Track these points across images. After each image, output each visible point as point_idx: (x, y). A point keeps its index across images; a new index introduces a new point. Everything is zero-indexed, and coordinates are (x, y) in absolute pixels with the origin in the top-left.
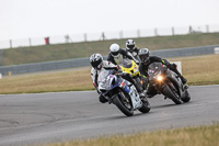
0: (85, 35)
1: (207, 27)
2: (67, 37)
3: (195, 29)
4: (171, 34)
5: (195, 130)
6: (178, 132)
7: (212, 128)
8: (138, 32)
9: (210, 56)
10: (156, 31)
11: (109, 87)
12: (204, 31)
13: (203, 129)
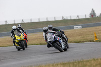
0: (14, 21)
1: (71, 17)
3: (65, 18)
4: (54, 20)
5: (66, 64)
6: (58, 65)
7: (73, 63)
8: (39, 19)
9: (72, 30)
10: (47, 19)
11: (53, 40)
12: (69, 19)
13: (69, 63)
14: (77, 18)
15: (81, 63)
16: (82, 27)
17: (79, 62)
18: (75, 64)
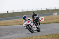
1: (51, 8)
2: (13, 11)
4: (41, 10)
5: (48, 35)
6: (43, 36)
7: (52, 35)
8: (32, 9)
9: (52, 16)
10: (37, 9)
13: (50, 35)
14: (55, 9)
15: (57, 35)
16: (58, 14)
17: (56, 35)
18: (53, 35)
